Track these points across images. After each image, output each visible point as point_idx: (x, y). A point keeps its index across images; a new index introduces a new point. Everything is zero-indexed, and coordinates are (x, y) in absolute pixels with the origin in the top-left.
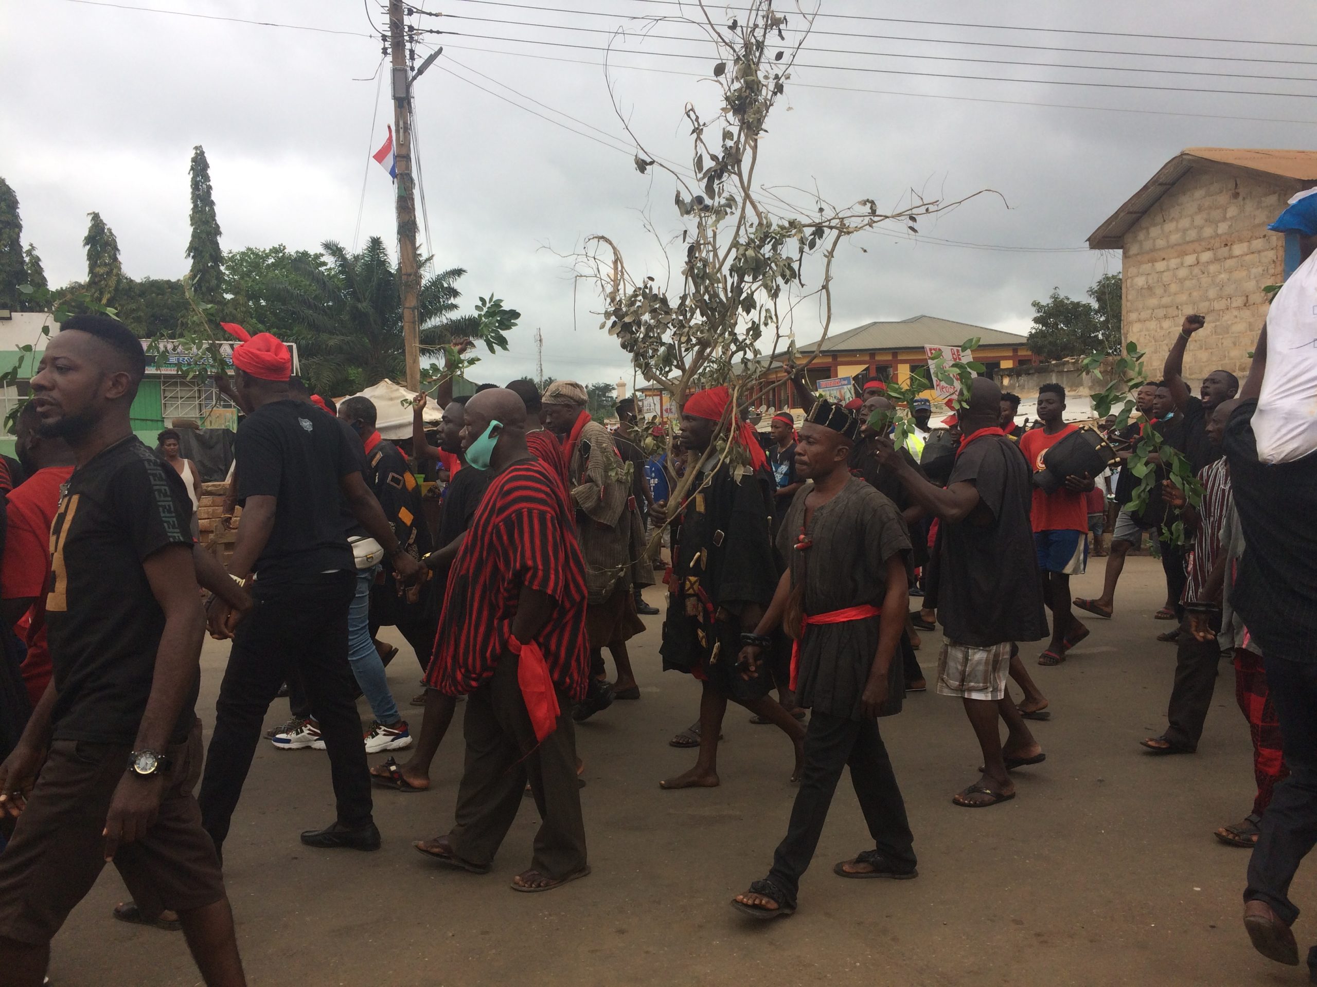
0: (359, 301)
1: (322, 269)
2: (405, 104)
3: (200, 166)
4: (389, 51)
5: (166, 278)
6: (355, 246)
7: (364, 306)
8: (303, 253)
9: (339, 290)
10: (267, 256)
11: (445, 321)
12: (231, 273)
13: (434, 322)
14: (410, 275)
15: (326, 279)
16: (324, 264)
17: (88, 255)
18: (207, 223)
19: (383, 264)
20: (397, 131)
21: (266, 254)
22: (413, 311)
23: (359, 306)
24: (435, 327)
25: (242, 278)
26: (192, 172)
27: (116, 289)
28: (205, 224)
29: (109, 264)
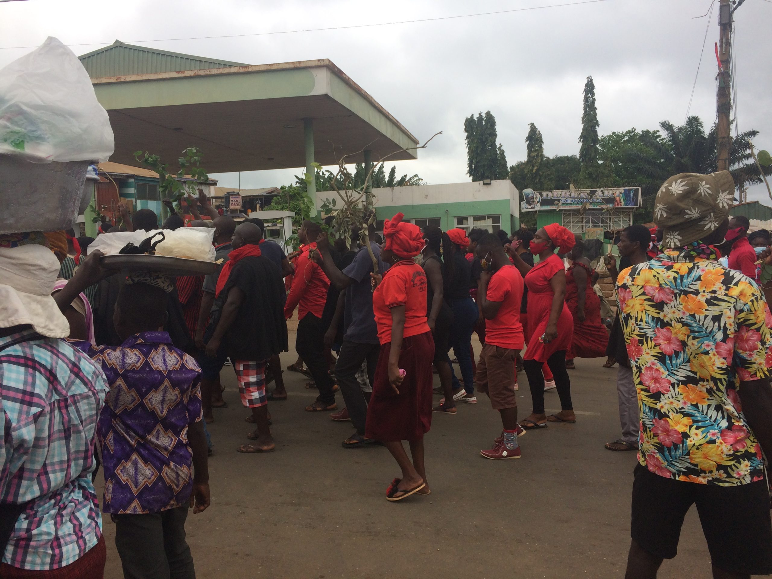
0: (682, 157)
1: (659, 140)
2: (728, 27)
3: (590, 88)
5: (566, 155)
7: (685, 160)
8: (646, 132)
9: (669, 152)
10: (624, 136)
11: (743, 166)
12: (602, 148)
13: (735, 167)
14: (724, 138)
15: (661, 146)
17: (528, 147)
19: (699, 133)
20: (721, 46)
22: (725, 161)
25: (608, 150)
26: (584, 93)
27: (541, 164)
28: (590, 121)
29: (538, 150)
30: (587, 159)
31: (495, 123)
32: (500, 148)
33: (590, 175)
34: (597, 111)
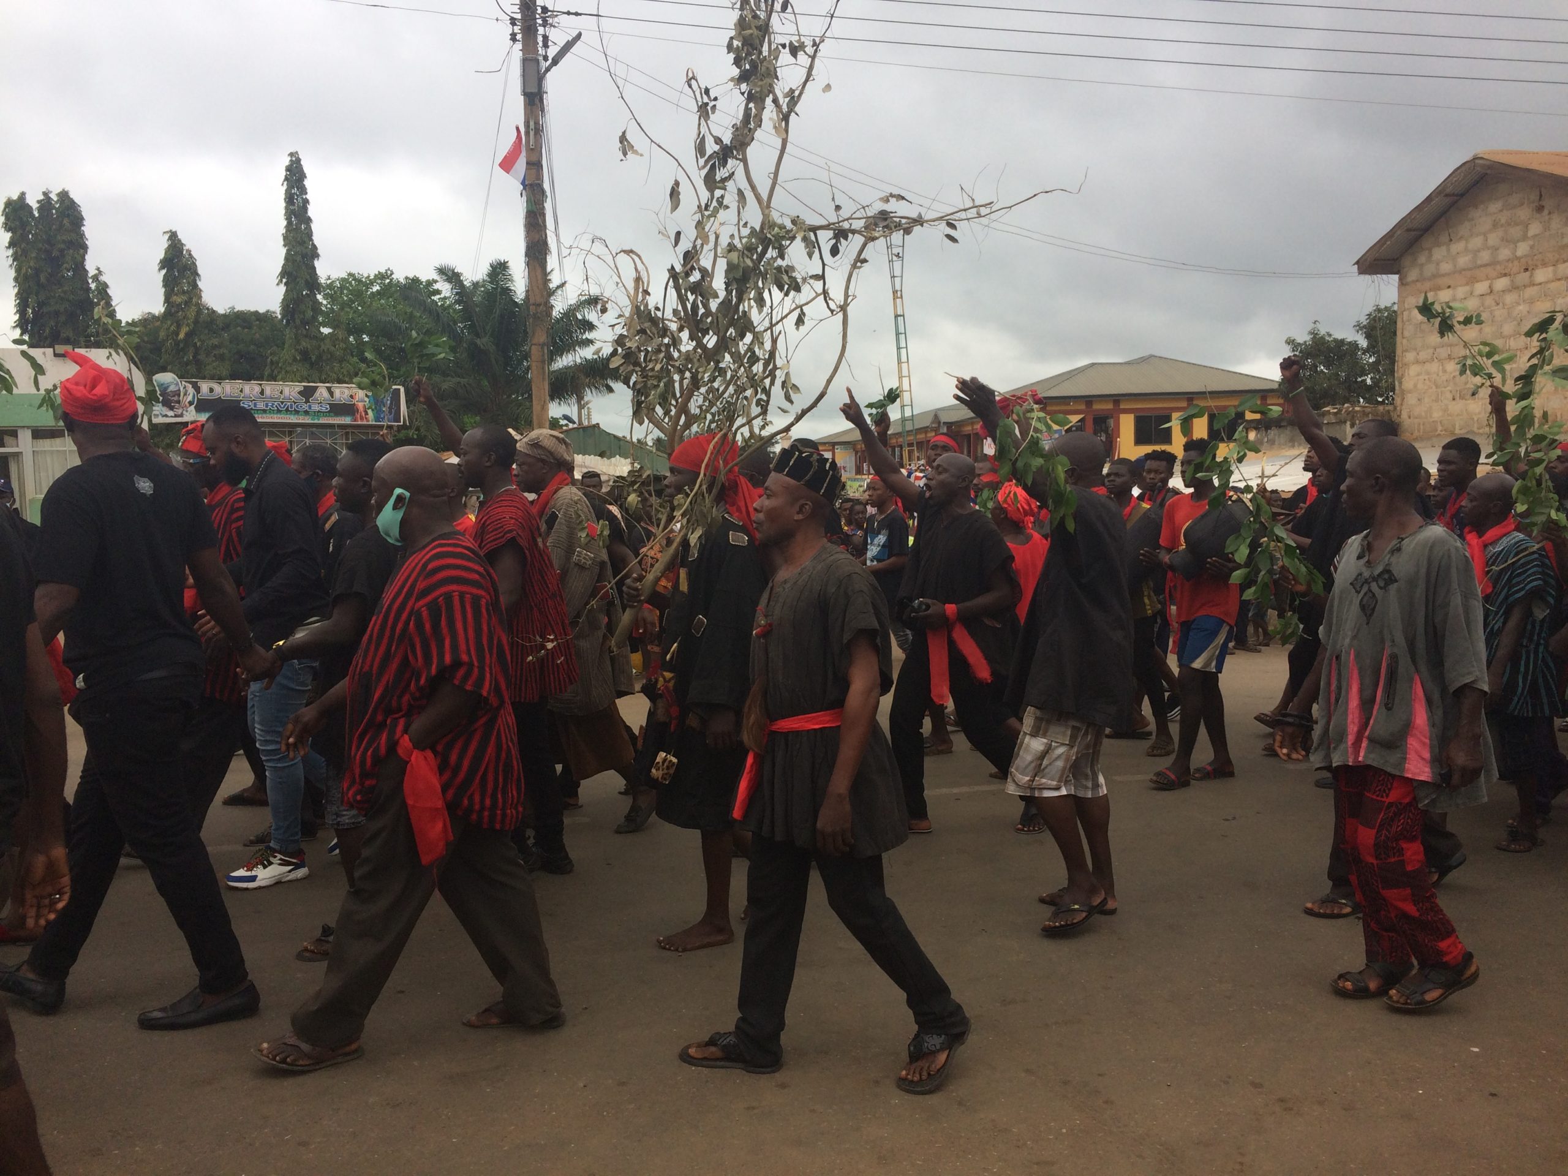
0: (478, 335)
1: (436, 298)
2: (537, 101)
3: (295, 176)
4: (519, 37)
5: (252, 309)
6: (474, 272)
7: (484, 342)
8: (413, 280)
9: (455, 323)
10: (372, 283)
11: (579, 361)
12: (329, 303)
13: (565, 361)
14: (539, 305)
15: (440, 311)
16: (438, 292)
17: (163, 281)
18: (302, 243)
19: (507, 292)
20: (527, 133)
21: (370, 280)
22: (542, 348)
23: (478, 341)
24: (567, 368)
25: (342, 309)
26: (286, 183)
27: (196, 322)
28: (300, 244)
29: (188, 292)
30: (298, 322)
31: (82, 219)
32: (96, 278)
33: (305, 355)
34: (313, 226)
